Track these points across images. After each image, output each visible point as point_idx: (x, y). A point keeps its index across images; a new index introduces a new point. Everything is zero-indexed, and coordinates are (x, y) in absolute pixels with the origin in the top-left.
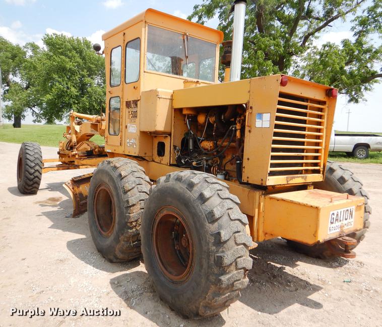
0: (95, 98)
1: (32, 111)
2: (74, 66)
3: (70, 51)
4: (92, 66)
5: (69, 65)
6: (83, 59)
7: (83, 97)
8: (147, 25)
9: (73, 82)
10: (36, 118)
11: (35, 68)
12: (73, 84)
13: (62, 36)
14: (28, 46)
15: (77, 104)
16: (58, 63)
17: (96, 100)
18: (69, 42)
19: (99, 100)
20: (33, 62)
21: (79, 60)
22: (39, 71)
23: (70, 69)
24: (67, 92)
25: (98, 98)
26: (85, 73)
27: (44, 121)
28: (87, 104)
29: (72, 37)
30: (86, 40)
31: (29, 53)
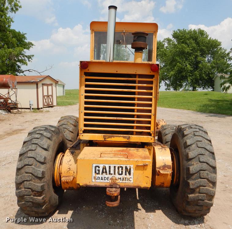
0: (204, 71)
1: (165, 83)
2: (190, 49)
3: (188, 39)
4: (204, 48)
5: (187, 50)
6: (198, 43)
7: (196, 71)
8: (94, 32)
9: (189, 61)
10: (167, 87)
11: (165, 55)
12: (189, 63)
13: (183, 30)
14: (165, 41)
15: (191, 76)
16: (180, 49)
17: (205, 72)
18: (188, 33)
19: (207, 73)
20: (164, 51)
21: (194, 45)
22: (168, 56)
23: (188, 52)
24: (184, 68)
25: (207, 71)
26: (199, 53)
27: (172, 89)
28: (198, 76)
29: (191, 30)
30: (200, 30)
31: (166, 45)
